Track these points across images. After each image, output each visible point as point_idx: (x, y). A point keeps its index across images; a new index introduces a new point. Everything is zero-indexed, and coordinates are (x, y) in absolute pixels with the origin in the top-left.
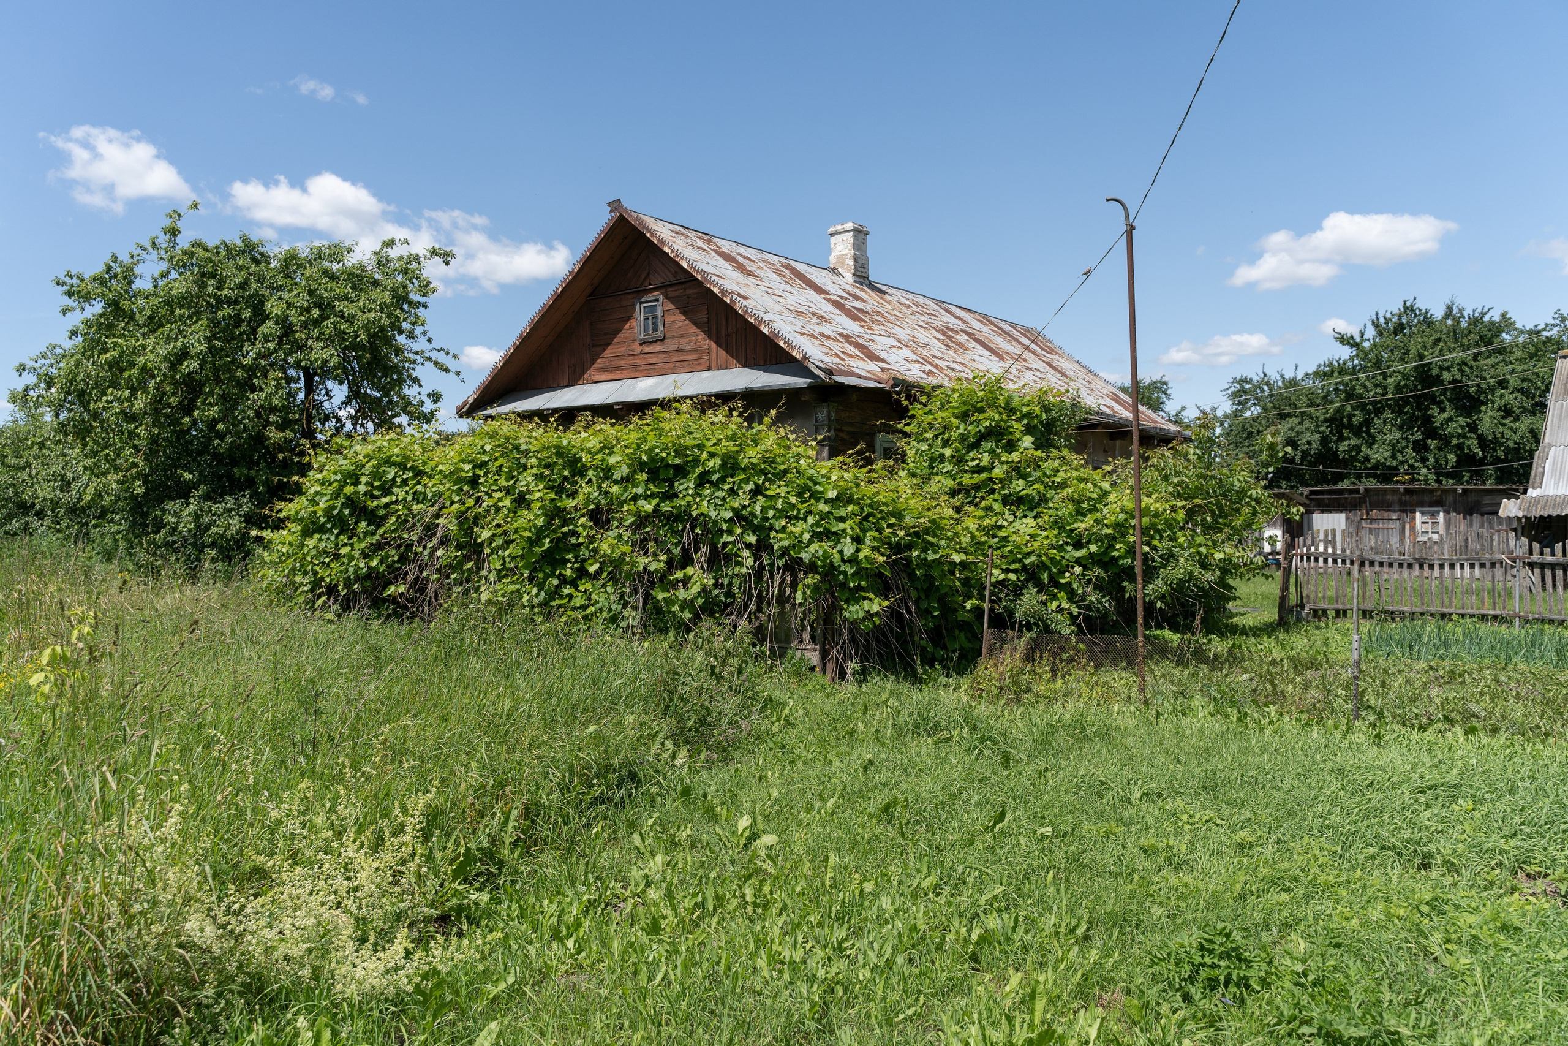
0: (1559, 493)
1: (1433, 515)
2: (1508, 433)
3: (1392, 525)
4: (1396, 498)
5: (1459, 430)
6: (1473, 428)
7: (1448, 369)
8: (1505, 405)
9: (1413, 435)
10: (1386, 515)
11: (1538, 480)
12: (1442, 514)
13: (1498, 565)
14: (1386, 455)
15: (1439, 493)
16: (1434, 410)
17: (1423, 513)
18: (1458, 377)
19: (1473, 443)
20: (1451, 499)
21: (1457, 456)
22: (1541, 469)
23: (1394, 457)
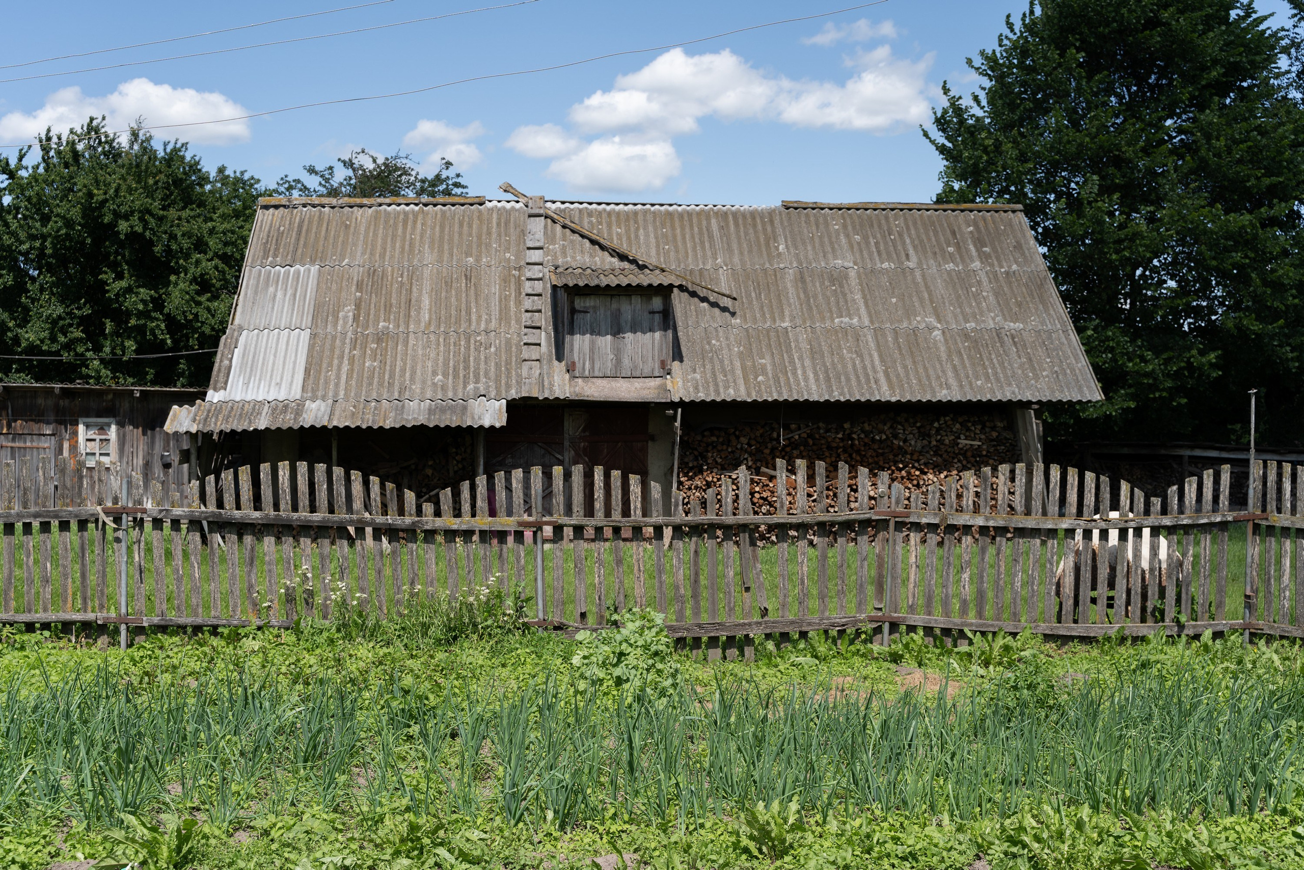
0: (248, 398)
1: (102, 429)
2: (204, 315)
3: (45, 443)
4: (50, 402)
5: (141, 307)
6: (158, 304)
7: (126, 217)
8: (202, 275)
9: (79, 308)
10: (35, 427)
11: (222, 378)
12: (114, 428)
13: (91, 526)
14: (42, 335)
15: (110, 397)
16: (107, 276)
17: (88, 426)
18: (139, 229)
19: (158, 327)
20: (126, 405)
21: (137, 342)
22: (226, 362)
23: (53, 339)
